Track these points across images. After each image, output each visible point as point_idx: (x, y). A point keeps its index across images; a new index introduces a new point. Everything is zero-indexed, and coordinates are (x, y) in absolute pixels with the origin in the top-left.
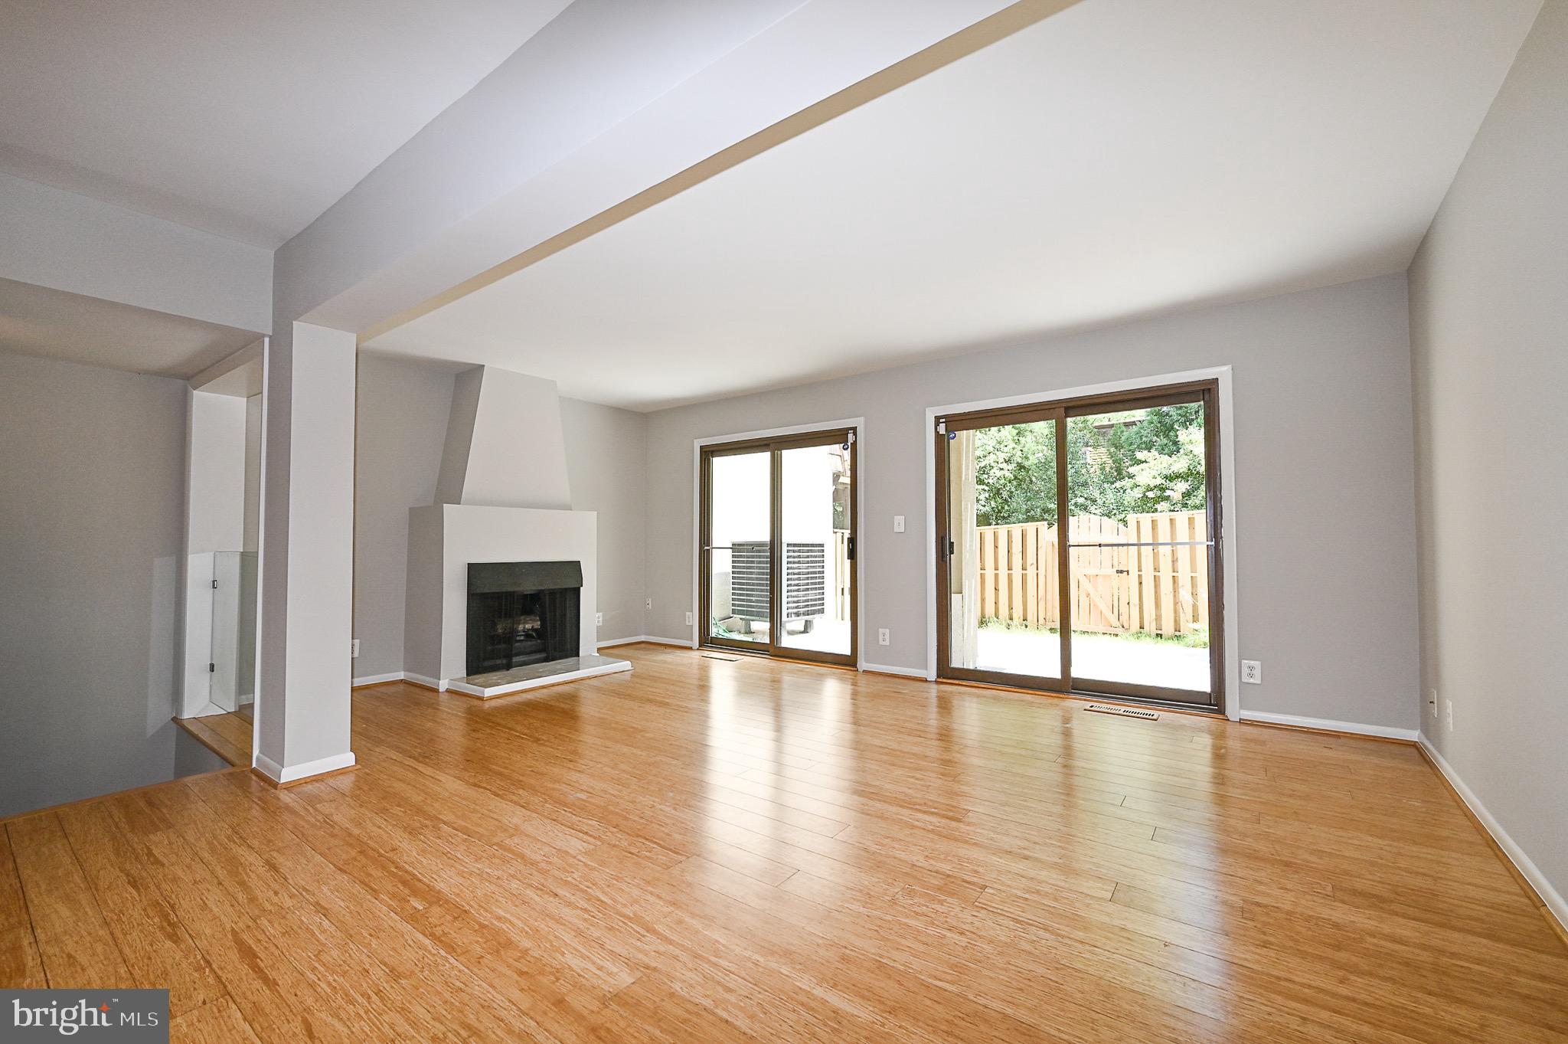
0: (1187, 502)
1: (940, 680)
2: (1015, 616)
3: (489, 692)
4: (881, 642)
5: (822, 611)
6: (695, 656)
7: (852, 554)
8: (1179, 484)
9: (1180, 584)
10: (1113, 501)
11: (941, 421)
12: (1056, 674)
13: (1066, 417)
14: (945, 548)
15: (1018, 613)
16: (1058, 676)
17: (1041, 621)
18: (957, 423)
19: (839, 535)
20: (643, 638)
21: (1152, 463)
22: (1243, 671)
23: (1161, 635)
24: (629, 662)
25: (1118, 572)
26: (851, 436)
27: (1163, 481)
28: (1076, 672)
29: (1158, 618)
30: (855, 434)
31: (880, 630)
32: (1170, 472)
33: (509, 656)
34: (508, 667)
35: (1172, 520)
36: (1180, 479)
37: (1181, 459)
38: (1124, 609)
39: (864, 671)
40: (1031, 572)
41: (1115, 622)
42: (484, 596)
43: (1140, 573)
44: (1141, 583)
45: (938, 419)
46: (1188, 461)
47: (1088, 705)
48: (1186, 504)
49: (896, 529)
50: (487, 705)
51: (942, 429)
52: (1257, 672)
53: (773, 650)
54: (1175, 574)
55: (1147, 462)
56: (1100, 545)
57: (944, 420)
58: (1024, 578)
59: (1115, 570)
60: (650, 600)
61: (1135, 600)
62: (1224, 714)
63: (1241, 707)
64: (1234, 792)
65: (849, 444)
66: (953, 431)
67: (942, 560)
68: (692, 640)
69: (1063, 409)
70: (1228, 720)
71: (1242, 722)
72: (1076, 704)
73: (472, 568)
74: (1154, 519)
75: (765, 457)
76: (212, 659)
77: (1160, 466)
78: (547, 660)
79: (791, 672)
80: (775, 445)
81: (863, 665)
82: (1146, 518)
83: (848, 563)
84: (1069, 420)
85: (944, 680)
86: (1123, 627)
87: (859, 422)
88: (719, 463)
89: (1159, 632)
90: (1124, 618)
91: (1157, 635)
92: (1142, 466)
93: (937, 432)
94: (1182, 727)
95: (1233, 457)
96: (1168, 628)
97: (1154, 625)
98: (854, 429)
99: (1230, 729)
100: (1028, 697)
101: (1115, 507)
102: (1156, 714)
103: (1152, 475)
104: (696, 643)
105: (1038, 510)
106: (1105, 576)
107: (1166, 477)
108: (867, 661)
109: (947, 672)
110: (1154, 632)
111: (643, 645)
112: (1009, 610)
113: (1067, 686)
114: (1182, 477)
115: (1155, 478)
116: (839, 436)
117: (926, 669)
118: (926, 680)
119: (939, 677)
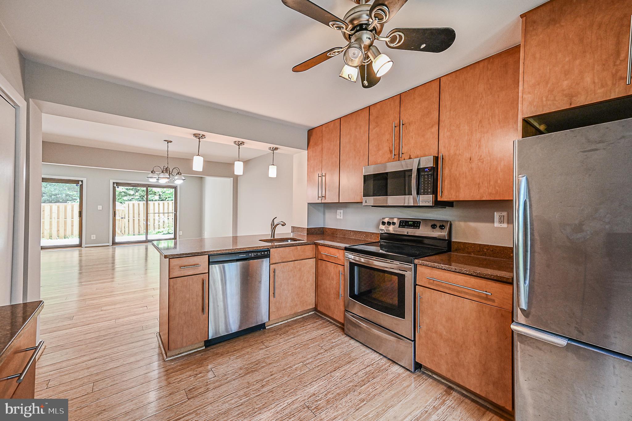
4: (92, 239)
7: (80, 216)
11: (114, 183)
14: (115, 214)
26: (80, 183)
38: (123, 229)
49: (99, 209)
65: (79, 185)
67: (115, 217)
69: (148, 186)
81: (85, 246)
87: (84, 179)
93: (114, 186)
98: (82, 181)
116: (76, 182)
117: (109, 243)
118: (109, 246)
119: (113, 244)
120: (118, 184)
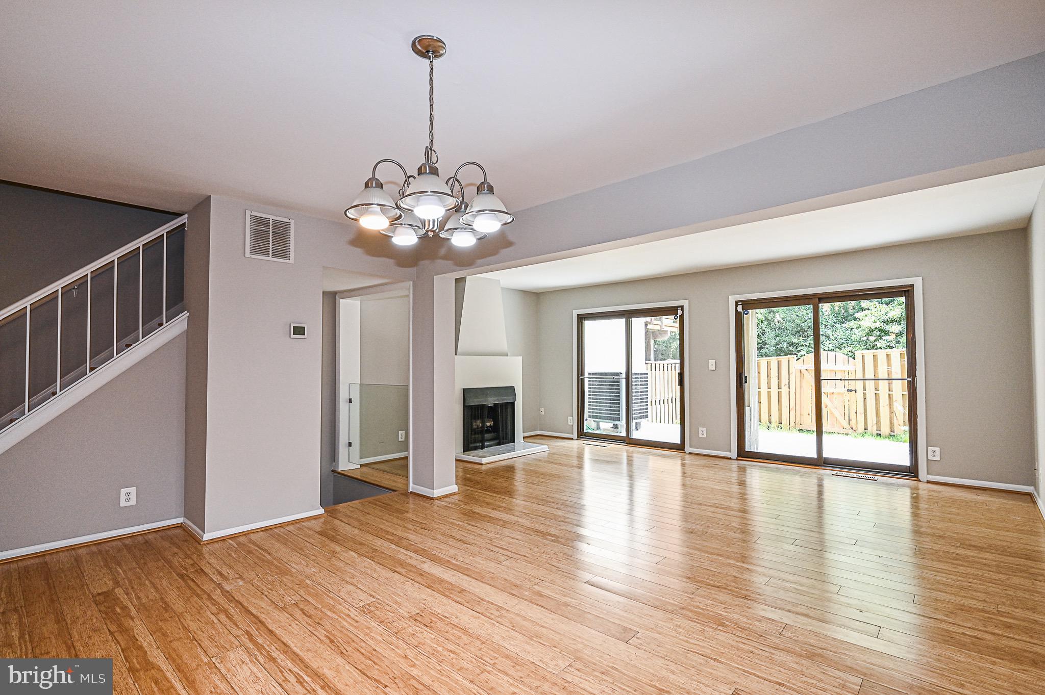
0: (900, 340)
1: (740, 458)
2: (773, 420)
4: (700, 436)
5: (647, 417)
6: (576, 444)
7: (681, 383)
8: (893, 327)
9: (894, 400)
10: (842, 337)
11: (739, 303)
12: (814, 455)
13: (819, 303)
14: (741, 380)
15: (775, 418)
17: (792, 424)
20: (539, 432)
21: (874, 310)
22: (929, 453)
23: (880, 435)
24: (546, 446)
25: (848, 390)
26: (679, 312)
27: (882, 325)
28: (826, 454)
29: (878, 423)
30: (682, 309)
31: (700, 428)
32: (887, 317)
33: (483, 441)
34: (483, 447)
35: (888, 355)
36: (894, 323)
37: (895, 308)
38: (853, 416)
39: (690, 453)
40: (785, 390)
41: (846, 426)
42: (471, 407)
43: (865, 392)
44: (865, 398)
45: (737, 303)
46: (900, 309)
47: (834, 473)
48: (899, 341)
49: (710, 368)
50: (484, 468)
51: (740, 309)
52: (938, 454)
53: (629, 441)
54: (890, 393)
55: (869, 310)
56: (841, 380)
57: (741, 303)
58: (779, 394)
59: (846, 389)
60: (543, 409)
61: (861, 410)
62: (918, 478)
63: (928, 474)
64: (921, 512)
65: (678, 316)
66: (746, 310)
67: (740, 387)
68: (573, 434)
69: (817, 299)
70: (920, 481)
71: (928, 482)
72: (824, 472)
73: (465, 391)
74: (874, 354)
75: (622, 322)
76: (349, 439)
77: (879, 313)
78: (499, 444)
79: (639, 453)
80: (628, 315)
81: (688, 449)
82: (869, 354)
83: (678, 387)
84: (820, 305)
85: (742, 459)
86: (852, 429)
87: (685, 303)
88: (588, 325)
89: (879, 432)
90: (853, 422)
91: (877, 434)
92: (866, 312)
93: (736, 311)
94: (891, 484)
95: (923, 330)
96: (885, 430)
97: (875, 428)
98: (682, 307)
99: (922, 486)
100: (797, 468)
101: (845, 342)
102: (876, 478)
103: (873, 320)
104: (575, 436)
106: (839, 393)
107: (884, 322)
108: (691, 447)
109: (743, 454)
110: (875, 432)
111: (539, 437)
112: (769, 417)
113: (820, 462)
114: (896, 321)
115: (875, 322)
116: (672, 311)
117: (730, 452)
118: (730, 459)
119: (738, 456)
120: (748, 305)
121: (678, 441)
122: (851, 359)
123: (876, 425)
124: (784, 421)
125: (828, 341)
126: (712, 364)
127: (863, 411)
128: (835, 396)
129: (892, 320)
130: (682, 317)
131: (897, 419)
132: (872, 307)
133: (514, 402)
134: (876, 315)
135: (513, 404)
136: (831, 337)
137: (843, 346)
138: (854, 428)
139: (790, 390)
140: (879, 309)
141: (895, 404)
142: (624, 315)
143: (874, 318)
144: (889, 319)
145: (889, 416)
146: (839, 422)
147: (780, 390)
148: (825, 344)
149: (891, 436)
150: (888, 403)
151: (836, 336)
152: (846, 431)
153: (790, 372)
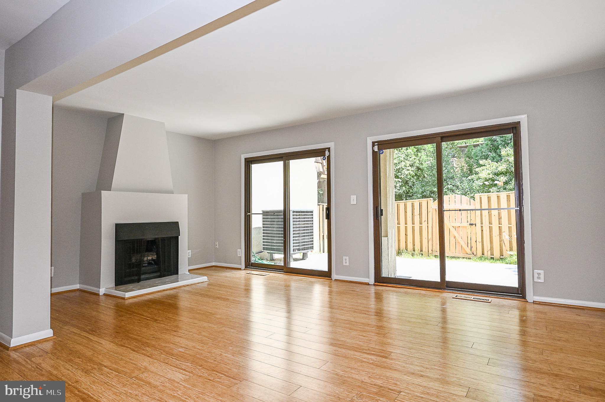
0: (506, 187)
1: (376, 284)
2: (416, 249)
3: (128, 295)
4: (344, 264)
5: (312, 248)
6: (242, 274)
7: (328, 217)
8: (502, 178)
9: (503, 231)
10: (467, 187)
11: (375, 144)
13: (442, 142)
14: (378, 213)
15: (418, 247)
16: (438, 280)
17: (430, 251)
18: (384, 145)
19: (321, 206)
20: (213, 264)
21: (488, 166)
22: (534, 276)
23: (493, 258)
24: (206, 277)
25: (470, 225)
26: (327, 153)
27: (494, 176)
28: (448, 278)
29: (492, 248)
30: (329, 151)
31: (344, 257)
32: (497, 171)
33: (139, 274)
34: (139, 281)
35: (498, 197)
37: (503, 164)
38: (474, 244)
39: (336, 280)
40: (424, 225)
41: (469, 252)
42: (125, 242)
43: (482, 225)
44: (482, 230)
45: (373, 144)
47: (454, 295)
49: (352, 203)
50: (127, 302)
51: (376, 149)
52: (542, 276)
53: (286, 270)
54: (500, 225)
55: (485, 166)
56: (460, 210)
57: (377, 144)
58: (421, 228)
59: (469, 223)
60: (218, 242)
61: (479, 239)
62: (525, 299)
63: (534, 295)
64: (531, 340)
65: (326, 157)
66: (382, 150)
67: (377, 219)
68: (241, 265)
69: (440, 138)
70: (527, 302)
71: (534, 303)
72: (448, 295)
73: (117, 225)
74: (489, 196)
75: (280, 164)
77: (492, 168)
79: (296, 280)
80: (286, 158)
81: (334, 276)
82: (485, 196)
83: (326, 221)
85: (378, 284)
86: (473, 254)
87: (331, 145)
88: (255, 168)
89: (492, 256)
90: (474, 249)
91: (491, 258)
92: (483, 167)
93: (373, 151)
94: (503, 306)
96: (497, 254)
97: (489, 253)
98: (329, 149)
99: (529, 307)
101: (469, 190)
102: (490, 299)
103: (487, 173)
104: (243, 266)
105: (428, 192)
106: (463, 227)
107: (495, 174)
108: (337, 274)
109: (380, 280)
110: (490, 256)
111: (214, 268)
112: (413, 246)
113: (444, 285)
114: (503, 174)
115: (489, 174)
116: (319, 152)
117: (369, 278)
118: (369, 284)
119: (375, 282)
121: (326, 269)
122: (472, 200)
123: (490, 251)
124: (424, 249)
125: (457, 190)
126: (353, 199)
127: (480, 240)
128: (461, 229)
129: (500, 173)
130: (329, 157)
131: (505, 246)
132: (487, 163)
133: (178, 237)
134: (490, 169)
135: (177, 238)
136: (460, 187)
137: (468, 193)
138: (475, 253)
139: (429, 225)
140: (492, 166)
141: (503, 234)
142: (282, 157)
143: (488, 172)
144: (498, 172)
145: (499, 243)
146: (464, 249)
147: (421, 225)
148: (455, 192)
149: (502, 259)
150: (498, 234)
151: (463, 186)
152: (468, 256)
153: (429, 211)
